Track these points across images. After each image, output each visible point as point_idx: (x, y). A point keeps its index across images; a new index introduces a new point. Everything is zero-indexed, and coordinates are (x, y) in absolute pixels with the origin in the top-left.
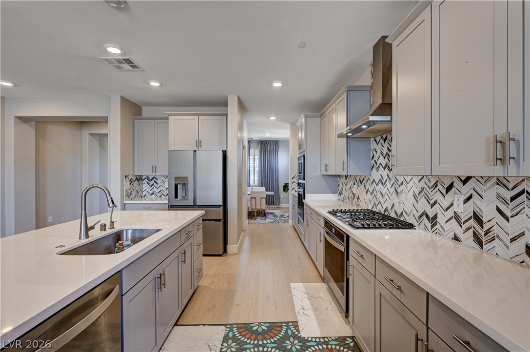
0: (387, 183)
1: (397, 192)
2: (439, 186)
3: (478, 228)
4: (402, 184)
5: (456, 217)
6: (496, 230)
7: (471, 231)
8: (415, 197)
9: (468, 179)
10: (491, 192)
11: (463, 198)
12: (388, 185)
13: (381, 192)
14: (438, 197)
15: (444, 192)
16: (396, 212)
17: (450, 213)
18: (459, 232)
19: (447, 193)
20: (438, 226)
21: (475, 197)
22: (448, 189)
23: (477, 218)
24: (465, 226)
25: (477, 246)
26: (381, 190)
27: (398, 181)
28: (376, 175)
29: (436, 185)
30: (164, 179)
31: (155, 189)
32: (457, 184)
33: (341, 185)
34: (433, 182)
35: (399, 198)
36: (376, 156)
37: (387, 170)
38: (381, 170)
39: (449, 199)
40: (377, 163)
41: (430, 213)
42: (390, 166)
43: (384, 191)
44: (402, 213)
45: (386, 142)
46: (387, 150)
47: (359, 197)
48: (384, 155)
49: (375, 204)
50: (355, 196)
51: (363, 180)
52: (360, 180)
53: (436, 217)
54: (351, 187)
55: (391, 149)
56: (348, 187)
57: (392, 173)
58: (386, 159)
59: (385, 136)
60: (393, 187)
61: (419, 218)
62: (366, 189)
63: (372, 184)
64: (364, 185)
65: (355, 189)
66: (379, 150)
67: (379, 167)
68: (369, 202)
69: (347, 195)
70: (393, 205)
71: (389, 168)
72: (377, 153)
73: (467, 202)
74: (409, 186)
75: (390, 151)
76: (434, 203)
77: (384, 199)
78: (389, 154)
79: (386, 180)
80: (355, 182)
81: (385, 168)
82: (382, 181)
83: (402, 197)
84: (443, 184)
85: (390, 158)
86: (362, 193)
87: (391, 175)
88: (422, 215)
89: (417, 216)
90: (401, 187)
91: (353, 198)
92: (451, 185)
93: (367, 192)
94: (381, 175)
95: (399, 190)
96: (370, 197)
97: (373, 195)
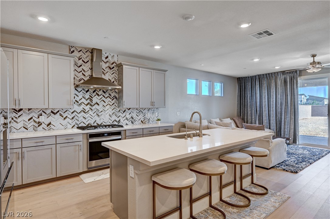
0: (90, 111)
1: (99, 115)
2: (121, 111)
3: (132, 120)
4: (102, 111)
5: (127, 119)
6: (136, 119)
7: (131, 121)
8: (110, 116)
9: (130, 109)
10: (135, 111)
11: (129, 113)
13: (83, 117)
14: (121, 114)
15: (123, 113)
16: (97, 124)
17: (125, 118)
19: (124, 113)
20: (121, 123)
21: (132, 113)
22: (124, 112)
23: (132, 118)
24: (129, 121)
25: (132, 124)
26: (83, 116)
27: (99, 110)
28: (77, 108)
29: (120, 111)
32: (127, 110)
34: (118, 110)
35: (100, 118)
36: (78, 98)
37: (89, 106)
38: (83, 106)
39: (124, 114)
40: (78, 102)
41: (118, 120)
42: (92, 104)
43: (86, 115)
44: (102, 123)
45: (88, 92)
46: (89, 97)
47: (50, 124)
48: (86, 99)
49: (76, 124)
50: (41, 124)
51: (58, 111)
52: (52, 112)
53: (120, 120)
54: (32, 118)
55: (93, 96)
56: (25, 117)
57: (94, 107)
58: (88, 101)
59: (86, 90)
60: (95, 114)
61: (112, 122)
62: (63, 117)
63: (72, 113)
64: (61, 115)
65: (42, 119)
66: (81, 95)
67: (80, 104)
68: (68, 124)
69: (21, 125)
70: (96, 121)
71: (91, 105)
72: (78, 96)
73: (129, 114)
74: (106, 112)
75: (92, 97)
76: (119, 116)
77: (87, 120)
78: (91, 98)
79: (89, 111)
80: (43, 114)
81: (87, 105)
82: (84, 111)
83: (102, 117)
84: (122, 111)
85: (92, 100)
86: (56, 120)
87: (93, 108)
88: (114, 121)
89: (111, 122)
90: (101, 113)
91: (39, 126)
92: (125, 111)
93: (65, 119)
94: (83, 108)
95: (100, 114)
96: (70, 121)
97: (74, 119)
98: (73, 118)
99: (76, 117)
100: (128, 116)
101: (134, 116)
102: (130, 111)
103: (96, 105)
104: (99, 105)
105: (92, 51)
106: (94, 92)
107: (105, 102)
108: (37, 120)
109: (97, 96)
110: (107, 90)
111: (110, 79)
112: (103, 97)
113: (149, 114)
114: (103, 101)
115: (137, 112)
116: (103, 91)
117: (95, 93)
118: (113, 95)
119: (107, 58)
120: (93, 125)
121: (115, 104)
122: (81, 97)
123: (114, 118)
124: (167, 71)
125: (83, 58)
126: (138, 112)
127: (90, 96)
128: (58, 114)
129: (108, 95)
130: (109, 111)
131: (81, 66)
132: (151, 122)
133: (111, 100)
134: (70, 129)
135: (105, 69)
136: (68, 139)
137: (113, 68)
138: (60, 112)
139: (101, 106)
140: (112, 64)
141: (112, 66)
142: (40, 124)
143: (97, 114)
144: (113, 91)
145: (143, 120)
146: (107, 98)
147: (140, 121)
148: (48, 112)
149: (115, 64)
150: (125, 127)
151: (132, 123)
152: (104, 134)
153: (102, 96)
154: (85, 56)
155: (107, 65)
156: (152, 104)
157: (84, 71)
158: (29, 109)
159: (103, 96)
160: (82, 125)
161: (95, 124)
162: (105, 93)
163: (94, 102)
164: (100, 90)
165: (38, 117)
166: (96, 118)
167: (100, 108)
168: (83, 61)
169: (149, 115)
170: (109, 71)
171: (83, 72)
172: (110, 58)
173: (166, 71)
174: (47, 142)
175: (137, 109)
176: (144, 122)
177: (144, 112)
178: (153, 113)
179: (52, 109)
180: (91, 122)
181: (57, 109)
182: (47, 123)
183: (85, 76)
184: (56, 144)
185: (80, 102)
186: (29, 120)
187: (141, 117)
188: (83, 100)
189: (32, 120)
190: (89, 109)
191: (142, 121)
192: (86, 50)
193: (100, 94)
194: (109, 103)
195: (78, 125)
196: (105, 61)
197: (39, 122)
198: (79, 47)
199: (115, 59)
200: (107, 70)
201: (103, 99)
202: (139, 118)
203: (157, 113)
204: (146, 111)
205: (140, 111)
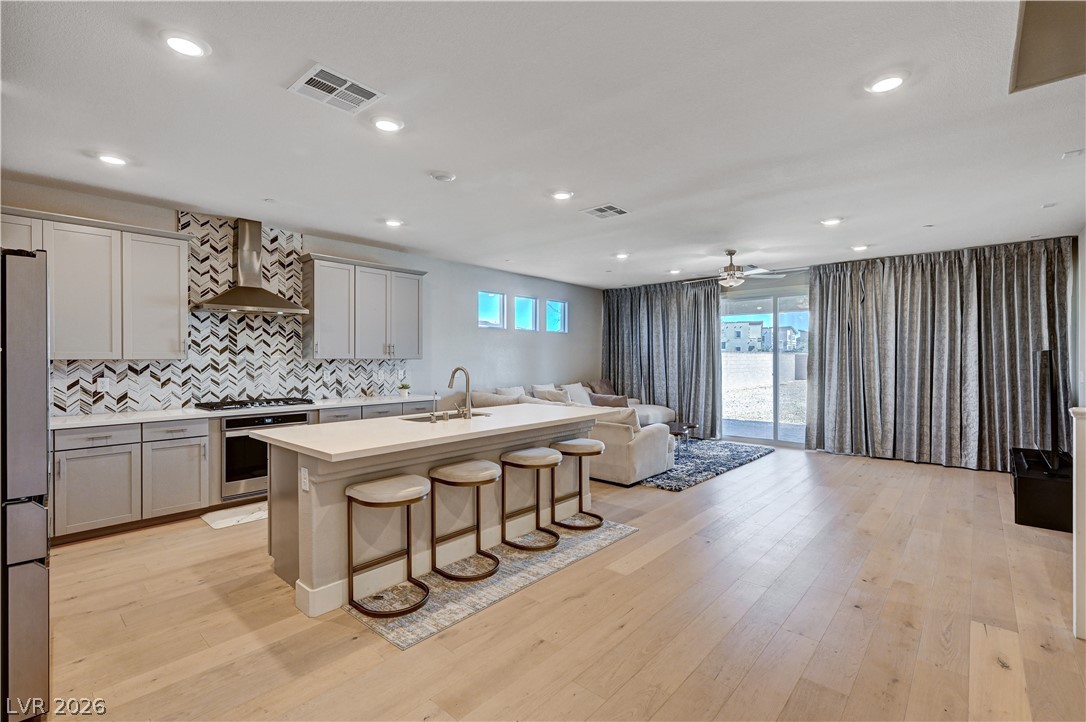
0: (229, 367)
1: (253, 377)
2: (310, 366)
3: (339, 387)
4: (261, 367)
5: (325, 385)
6: (349, 386)
7: (335, 390)
8: (282, 378)
9: (333, 361)
10: (346, 368)
11: (329, 372)
13: (212, 380)
14: (309, 374)
15: (314, 370)
16: (248, 396)
17: (320, 382)
18: (326, 393)
19: (316, 371)
20: (309, 394)
21: (337, 371)
22: (317, 369)
23: (339, 382)
24: (331, 389)
25: (338, 397)
26: (212, 377)
27: (253, 365)
28: (197, 360)
29: (306, 366)
32: (325, 364)
34: (303, 364)
35: (255, 382)
37: (227, 354)
38: (211, 354)
39: (319, 374)
40: (199, 345)
41: (301, 387)
42: (237, 350)
43: (219, 377)
44: (261, 395)
45: (226, 322)
46: (227, 332)
47: (125, 396)
48: (221, 337)
49: (194, 396)
50: (102, 397)
51: (148, 367)
52: (131, 368)
53: (307, 388)
54: (77, 383)
55: (237, 332)
56: (61, 381)
57: (241, 357)
58: (226, 342)
59: (221, 315)
60: (244, 372)
61: (288, 393)
62: (159, 380)
63: (183, 371)
64: (153, 375)
65: (105, 385)
66: (205, 329)
67: (206, 350)
68: (173, 397)
70: (244, 390)
71: (232, 352)
72: (199, 332)
73: (332, 374)
74: (272, 369)
75: (235, 334)
76: (305, 379)
77: (222, 387)
78: (232, 336)
79: (227, 365)
80: (107, 372)
81: (222, 352)
82: (214, 366)
83: (261, 380)
84: (313, 365)
85: (236, 341)
86: (141, 388)
87: (238, 359)
88: (292, 390)
89: (285, 392)
90: (259, 371)
91: (94, 402)
92: (320, 365)
93: (164, 384)
94: (212, 360)
95: (255, 374)
96: (178, 390)
97: (189, 385)
98: (184, 383)
99: (193, 381)
100: (329, 379)
101: (344, 377)
102: (332, 367)
103: (246, 351)
104: (253, 351)
105: (237, 225)
106: (240, 321)
107: (269, 346)
108: (91, 388)
109: (247, 331)
110: (275, 318)
111: (284, 290)
112: (264, 334)
113: (381, 372)
114: (264, 342)
115: (350, 369)
116: (265, 320)
117: (243, 324)
118: (288, 328)
119: (274, 240)
120: (237, 399)
121: (295, 349)
122: (205, 332)
123: (292, 382)
124: (425, 273)
125: (211, 241)
126: (354, 368)
127: (230, 330)
128: (147, 372)
129: (276, 328)
130: (280, 365)
131: (207, 258)
132: (385, 391)
133: (284, 341)
134: (177, 408)
135: (269, 268)
136: (171, 431)
137: (291, 264)
138: (151, 368)
139: (258, 353)
140: (289, 255)
141: (287, 261)
142: (98, 397)
143: (248, 374)
144: (291, 318)
145: (366, 388)
146: (274, 334)
147: (359, 389)
148: (121, 368)
149: (294, 256)
150: (318, 404)
151: (339, 394)
152: (263, 418)
153: (260, 331)
154: (217, 236)
155: (276, 257)
156: (388, 349)
157: (216, 271)
158: (70, 362)
159: (264, 330)
160: (210, 399)
161: (244, 398)
162: (268, 323)
163: (241, 344)
164: (256, 317)
165: (95, 381)
166: (247, 383)
167: (256, 358)
168: (212, 247)
169: (381, 376)
170: (279, 271)
171: (212, 273)
172: (282, 241)
173: (422, 274)
174: (118, 437)
175: (350, 362)
176: (368, 392)
177: (368, 368)
178: (392, 371)
179: (131, 361)
180: (234, 392)
181: (142, 360)
182: (118, 394)
183: (217, 282)
184: (142, 442)
185: (203, 345)
186: (69, 388)
187: (361, 380)
188: (213, 340)
189: (77, 387)
190: (228, 362)
191: (363, 391)
192: (221, 223)
193: (255, 325)
194: (280, 347)
195: (198, 399)
196: (271, 247)
197: (96, 393)
198: (203, 215)
199: (296, 244)
200: (276, 268)
201: (265, 337)
202: (356, 382)
203: (401, 372)
204: (374, 366)
205: (359, 366)
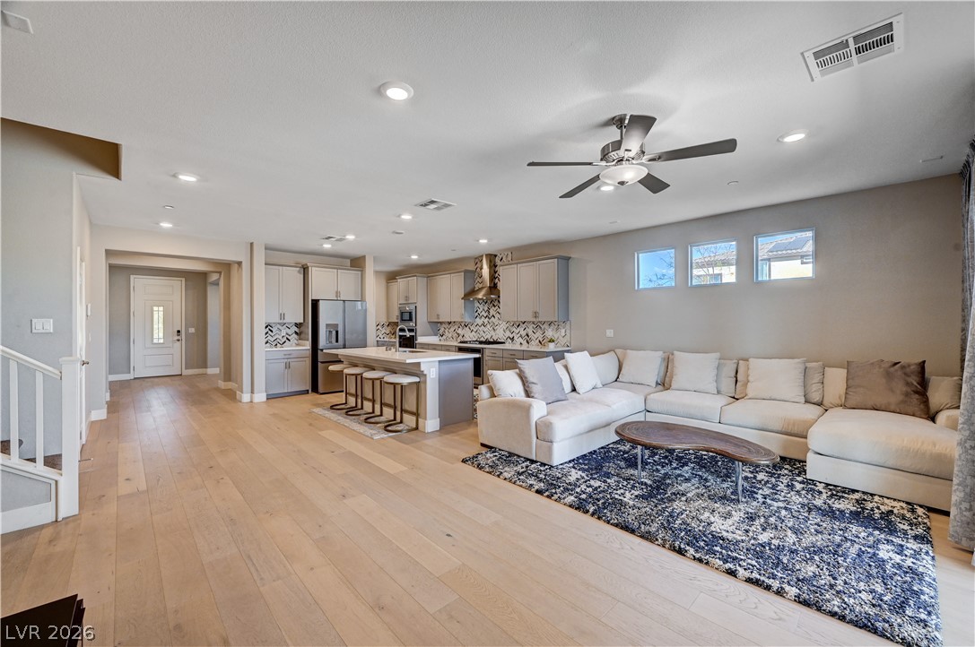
3: (528, 338)
4: (497, 325)
5: (521, 336)
6: (532, 338)
8: (504, 331)
9: (524, 322)
12: (488, 326)
14: (514, 329)
15: (516, 327)
16: (493, 339)
17: (519, 334)
21: (527, 328)
23: (527, 335)
27: (495, 324)
28: (479, 321)
30: (280, 327)
31: (269, 338)
32: (521, 324)
33: (443, 329)
34: (512, 325)
36: (479, 312)
37: (487, 319)
39: (518, 329)
43: (485, 329)
45: (487, 304)
48: (485, 311)
50: (460, 335)
51: (468, 324)
52: (465, 325)
55: (490, 308)
56: (452, 329)
58: (487, 313)
63: (476, 326)
65: (460, 331)
67: (481, 317)
68: (473, 337)
69: (450, 335)
74: (501, 326)
76: (513, 332)
77: (486, 334)
78: (488, 310)
79: (487, 324)
82: (483, 325)
83: (497, 331)
85: (490, 312)
86: (467, 333)
87: (490, 321)
88: (508, 338)
93: (472, 332)
94: (483, 321)
95: (495, 329)
96: (475, 335)
100: (523, 333)
101: (530, 333)
102: (524, 326)
103: (492, 317)
104: (495, 317)
109: (493, 307)
112: (498, 309)
113: (550, 330)
114: (498, 313)
117: (491, 304)
119: (501, 259)
122: (481, 309)
123: (508, 334)
127: (488, 307)
130: (503, 324)
143: (493, 328)
145: (541, 340)
147: (538, 340)
151: (528, 343)
153: (497, 307)
156: (536, 315)
160: (482, 339)
163: (491, 314)
165: (458, 329)
166: (492, 332)
167: (495, 320)
169: (550, 333)
172: (504, 259)
176: (542, 343)
177: (543, 327)
178: (556, 329)
180: (489, 337)
182: (462, 335)
185: (481, 315)
187: (539, 334)
188: (483, 313)
190: (487, 322)
191: (540, 342)
193: (495, 304)
195: (479, 339)
199: (509, 258)
202: (536, 336)
203: (564, 330)
204: (546, 326)
